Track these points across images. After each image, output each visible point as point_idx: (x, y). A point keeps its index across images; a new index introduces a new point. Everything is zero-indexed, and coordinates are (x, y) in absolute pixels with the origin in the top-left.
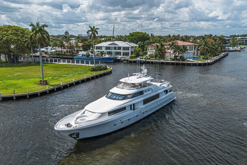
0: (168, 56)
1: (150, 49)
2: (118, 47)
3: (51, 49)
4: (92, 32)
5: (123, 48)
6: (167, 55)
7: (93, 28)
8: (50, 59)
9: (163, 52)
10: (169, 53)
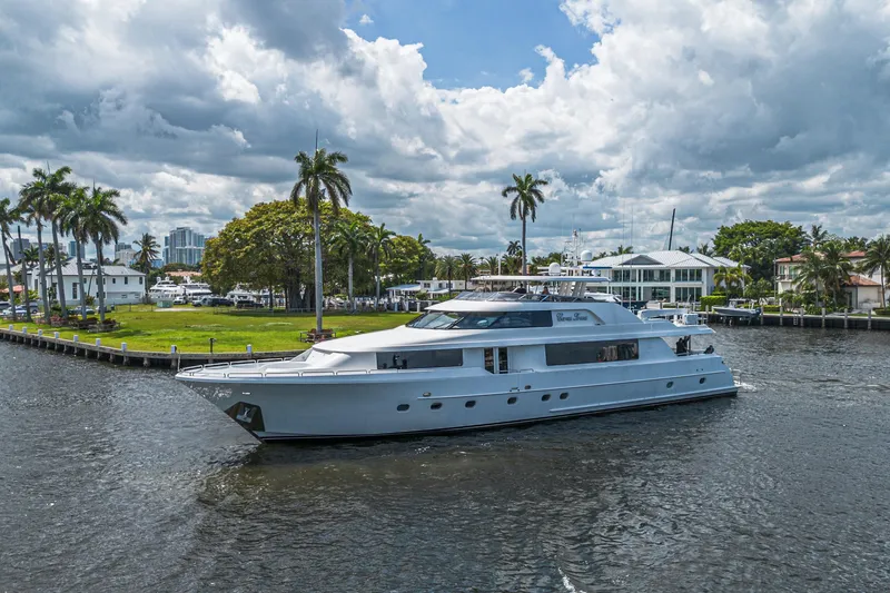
0: (867, 301)
1: (786, 272)
2: (662, 272)
4: (521, 193)
5: (678, 272)
6: (862, 294)
7: (523, 179)
9: (845, 285)
10: (875, 290)
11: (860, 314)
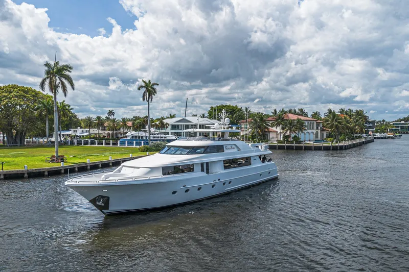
0: (273, 138)
1: (243, 126)
2: (192, 125)
3: (83, 131)
5: (200, 125)
6: (271, 135)
7: (148, 82)
8: (77, 141)
9: (265, 132)
10: (275, 133)
11: (271, 143)
